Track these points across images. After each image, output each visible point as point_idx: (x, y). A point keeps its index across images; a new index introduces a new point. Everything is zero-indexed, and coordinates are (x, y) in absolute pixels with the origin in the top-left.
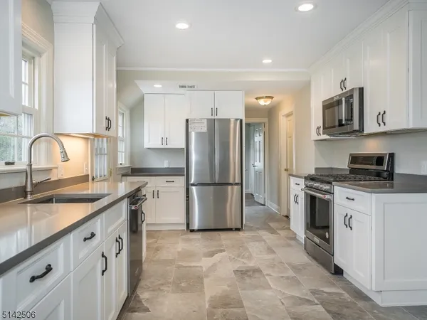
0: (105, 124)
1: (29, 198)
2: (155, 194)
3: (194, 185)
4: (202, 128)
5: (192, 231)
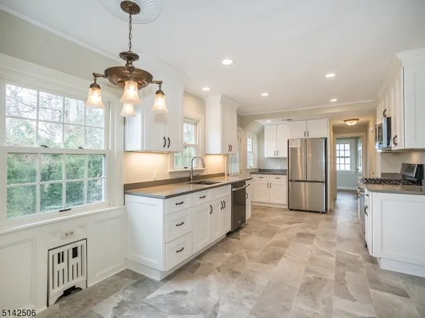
0: (228, 148)
1: (192, 181)
2: (269, 185)
3: (292, 181)
4: (298, 145)
5: (291, 210)
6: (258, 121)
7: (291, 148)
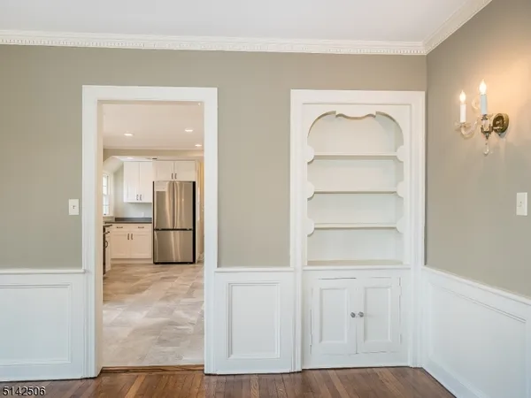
2: (130, 237)
3: (157, 230)
4: (165, 188)
5: (156, 263)
6: (117, 157)
7: (158, 192)
